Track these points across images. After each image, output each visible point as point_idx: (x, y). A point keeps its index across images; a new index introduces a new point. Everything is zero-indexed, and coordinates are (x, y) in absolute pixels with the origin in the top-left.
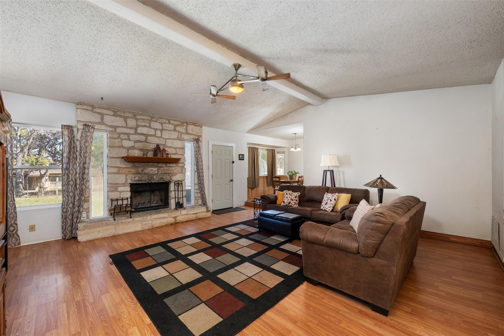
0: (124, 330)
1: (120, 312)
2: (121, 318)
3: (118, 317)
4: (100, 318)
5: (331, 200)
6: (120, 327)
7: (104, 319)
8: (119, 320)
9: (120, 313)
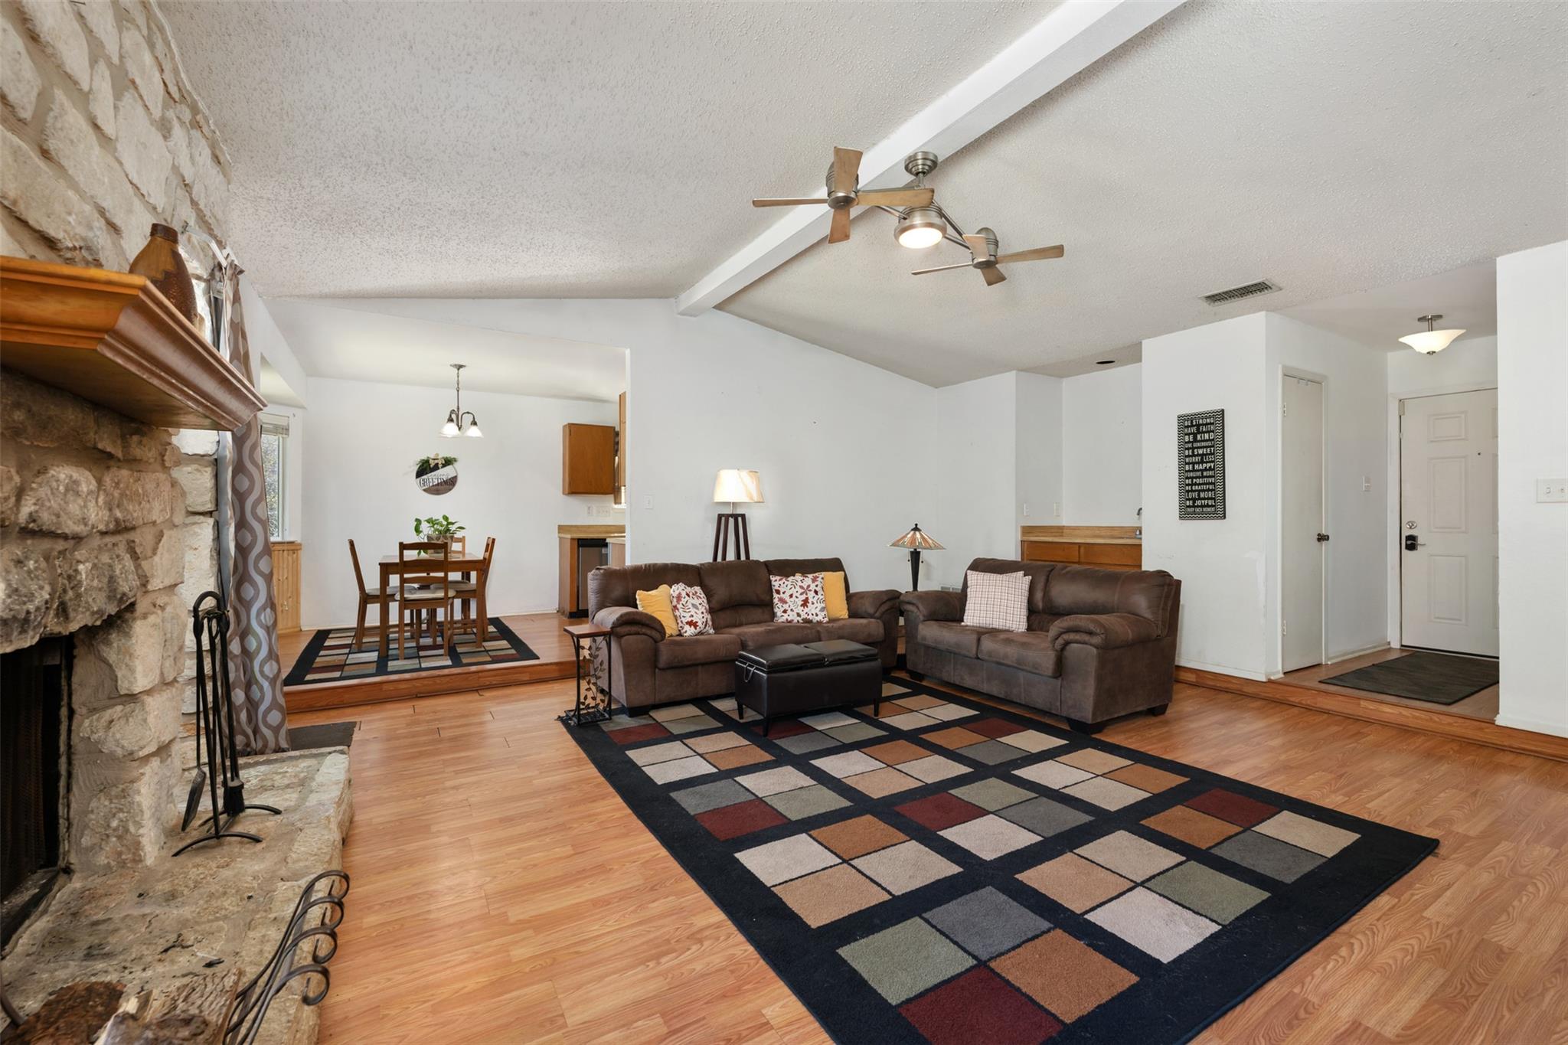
0: (1455, 930)
1: (1409, 957)
2: (1427, 947)
3: (1433, 957)
4: (1476, 994)
5: (816, 592)
6: (1454, 941)
7: (1471, 982)
8: (1439, 950)
9: (1415, 955)
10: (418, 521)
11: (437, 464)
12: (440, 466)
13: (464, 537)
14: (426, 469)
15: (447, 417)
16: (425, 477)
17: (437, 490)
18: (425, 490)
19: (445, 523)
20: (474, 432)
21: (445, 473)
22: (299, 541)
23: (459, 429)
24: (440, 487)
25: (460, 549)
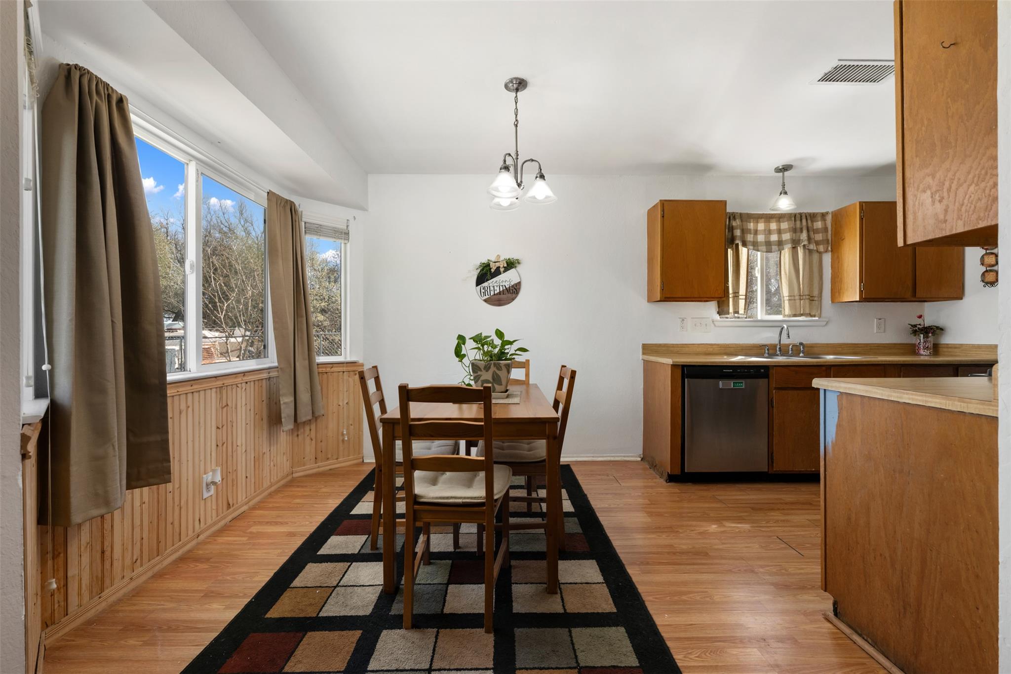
10: (461, 339)
11: (499, 267)
12: (502, 270)
13: (528, 361)
14: (486, 274)
15: (501, 163)
16: (485, 284)
17: (499, 300)
18: (485, 301)
19: (498, 342)
20: (540, 190)
21: (507, 279)
22: (361, 361)
23: (519, 185)
24: (502, 296)
25: (523, 378)
